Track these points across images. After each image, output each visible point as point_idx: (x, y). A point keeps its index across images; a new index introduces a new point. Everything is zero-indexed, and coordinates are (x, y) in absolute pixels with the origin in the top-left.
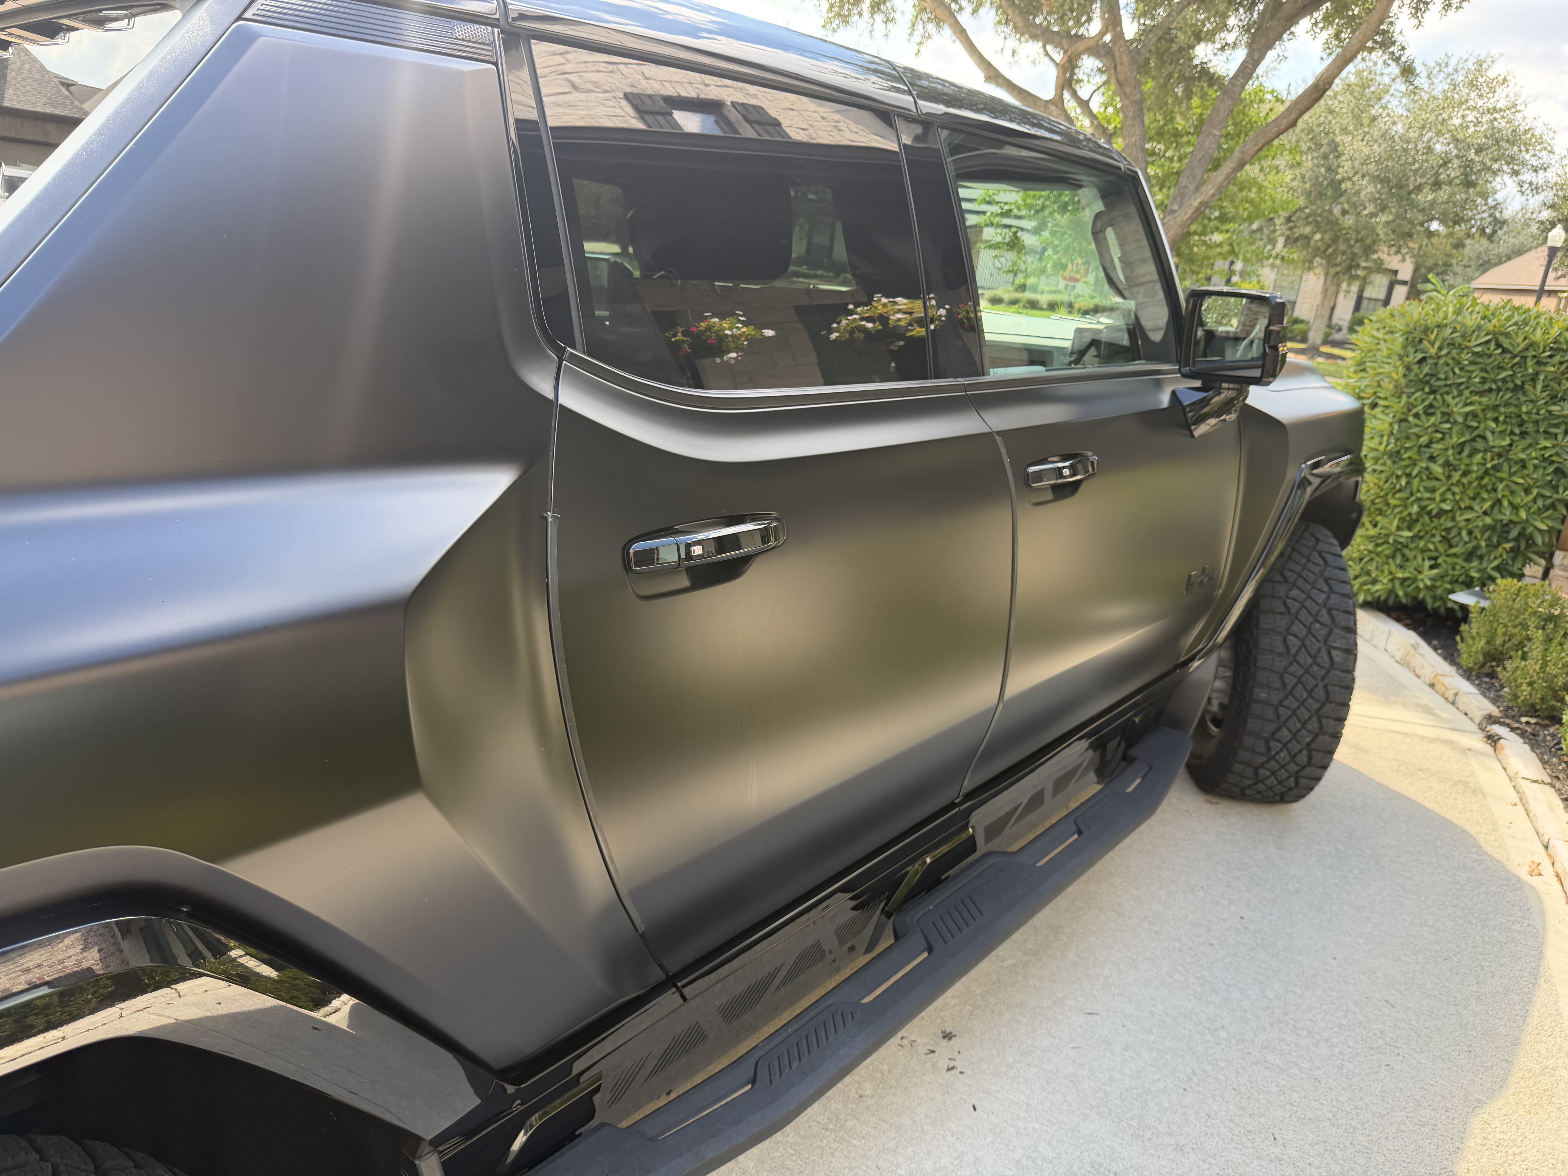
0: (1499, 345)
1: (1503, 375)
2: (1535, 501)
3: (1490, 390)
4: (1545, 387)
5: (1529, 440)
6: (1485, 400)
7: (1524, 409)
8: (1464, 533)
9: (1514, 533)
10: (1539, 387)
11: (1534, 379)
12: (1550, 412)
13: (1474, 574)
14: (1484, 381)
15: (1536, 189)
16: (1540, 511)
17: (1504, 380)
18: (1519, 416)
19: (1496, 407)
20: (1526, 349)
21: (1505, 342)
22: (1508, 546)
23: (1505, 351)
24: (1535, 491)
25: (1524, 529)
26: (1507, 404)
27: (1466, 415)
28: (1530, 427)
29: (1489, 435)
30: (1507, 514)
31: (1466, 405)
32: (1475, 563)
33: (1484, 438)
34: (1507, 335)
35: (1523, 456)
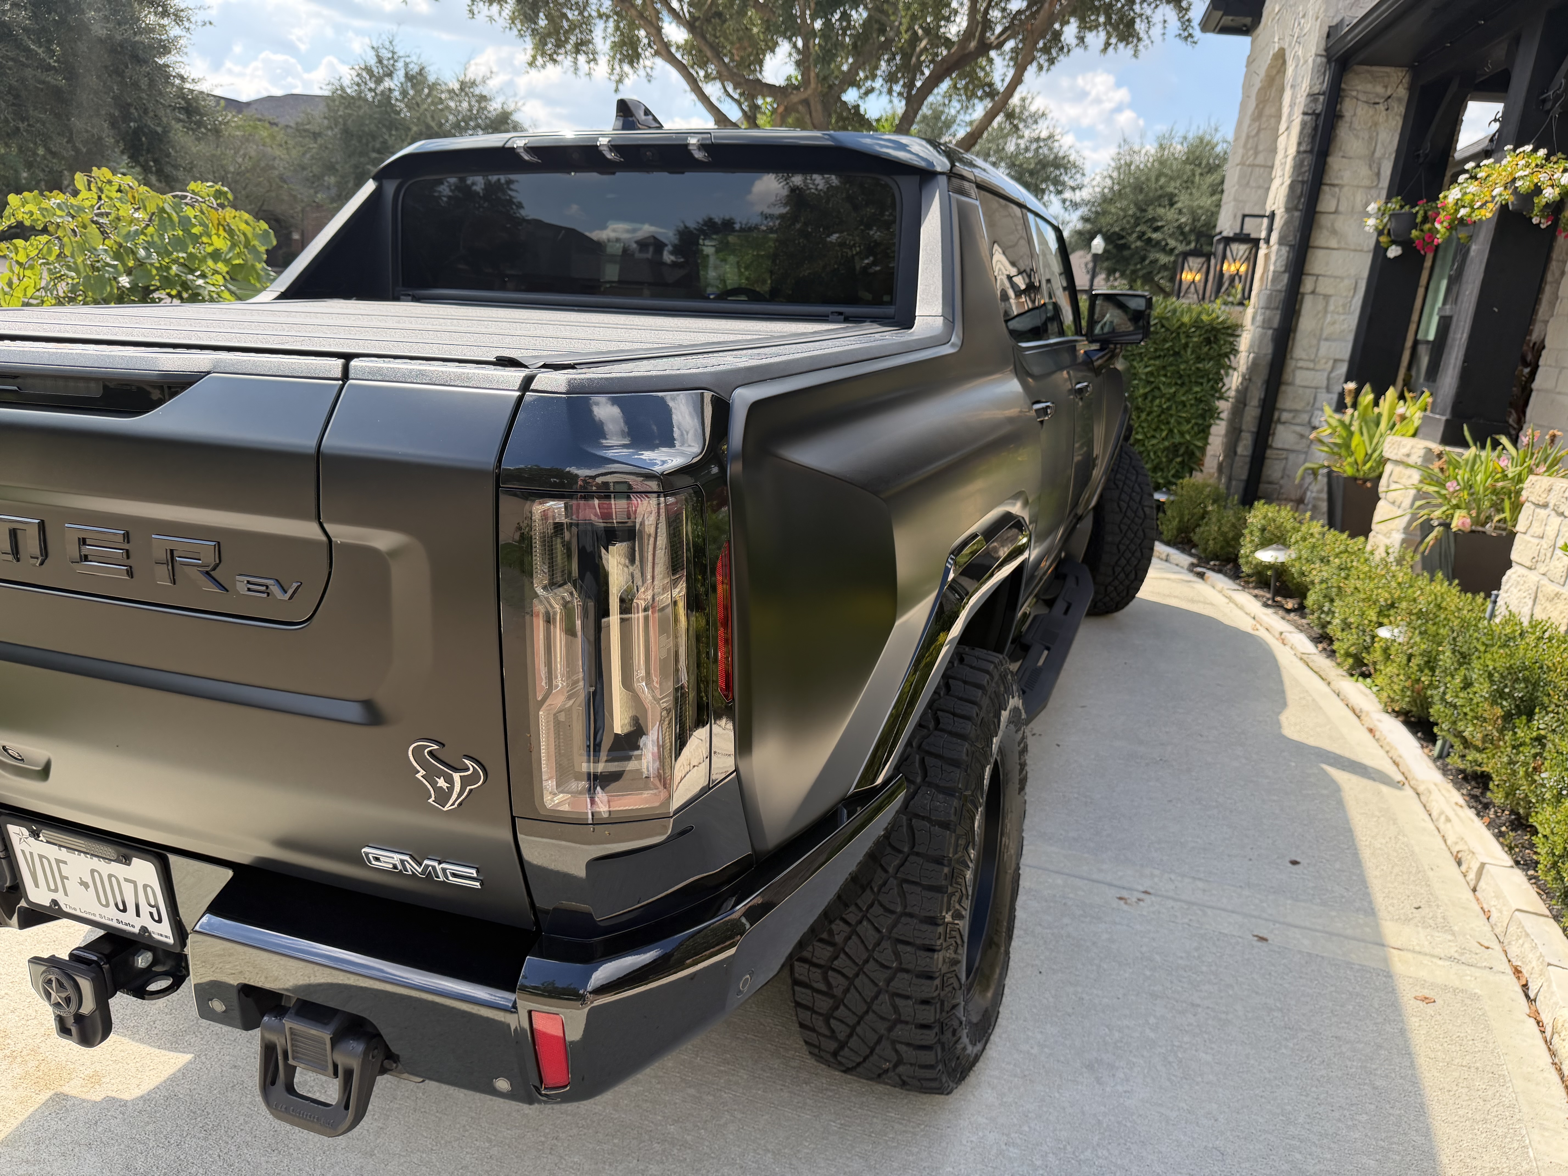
0: (1163, 326)
1: (1167, 345)
2: (1192, 428)
3: (1159, 356)
4: (1193, 352)
5: (1185, 389)
6: (1157, 362)
7: (1182, 367)
8: (1152, 454)
9: (1182, 450)
10: (1189, 351)
11: (1186, 346)
12: (1198, 369)
13: (1161, 481)
14: (1156, 350)
15: (1075, 205)
16: (1196, 434)
17: (1168, 349)
18: (1178, 372)
19: (1164, 367)
20: (1179, 327)
21: (1164, 322)
22: (1179, 459)
23: (1167, 330)
24: (1193, 421)
25: (1187, 447)
26: (1171, 365)
27: (1147, 374)
28: (1186, 380)
29: (1162, 387)
30: (1177, 439)
31: (1146, 367)
32: (1159, 474)
33: (1159, 389)
34: (1167, 319)
35: (1184, 398)
